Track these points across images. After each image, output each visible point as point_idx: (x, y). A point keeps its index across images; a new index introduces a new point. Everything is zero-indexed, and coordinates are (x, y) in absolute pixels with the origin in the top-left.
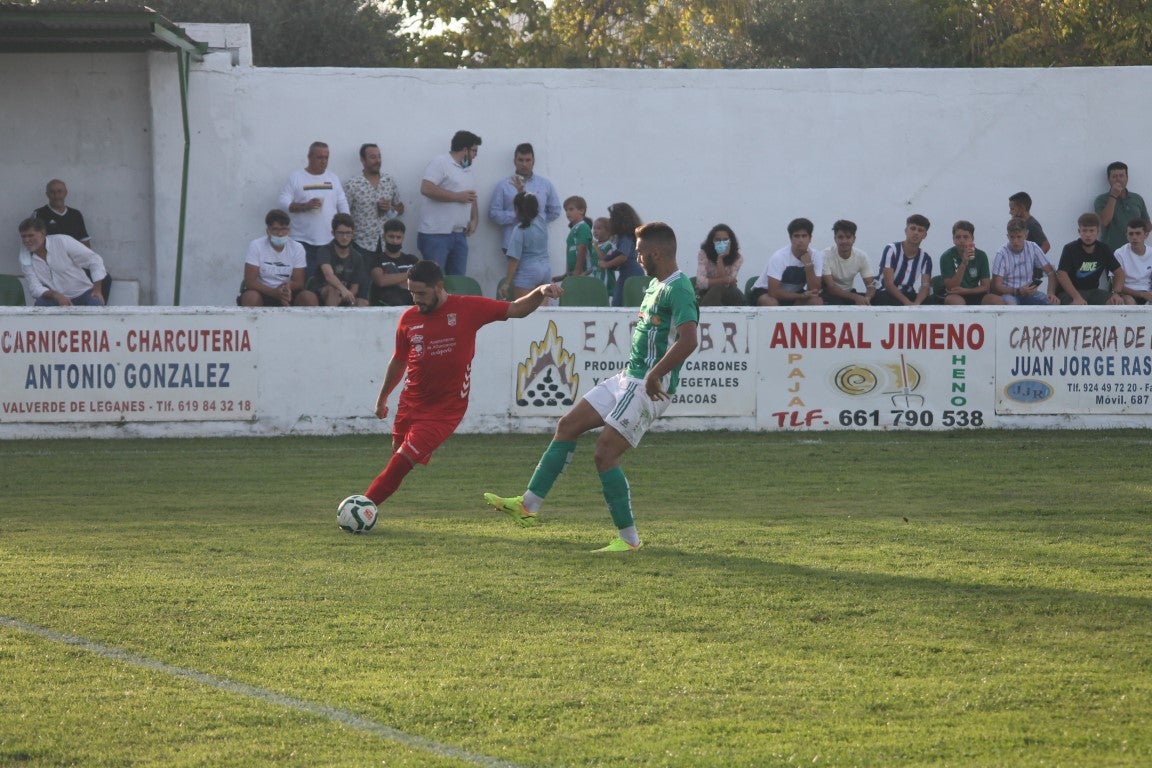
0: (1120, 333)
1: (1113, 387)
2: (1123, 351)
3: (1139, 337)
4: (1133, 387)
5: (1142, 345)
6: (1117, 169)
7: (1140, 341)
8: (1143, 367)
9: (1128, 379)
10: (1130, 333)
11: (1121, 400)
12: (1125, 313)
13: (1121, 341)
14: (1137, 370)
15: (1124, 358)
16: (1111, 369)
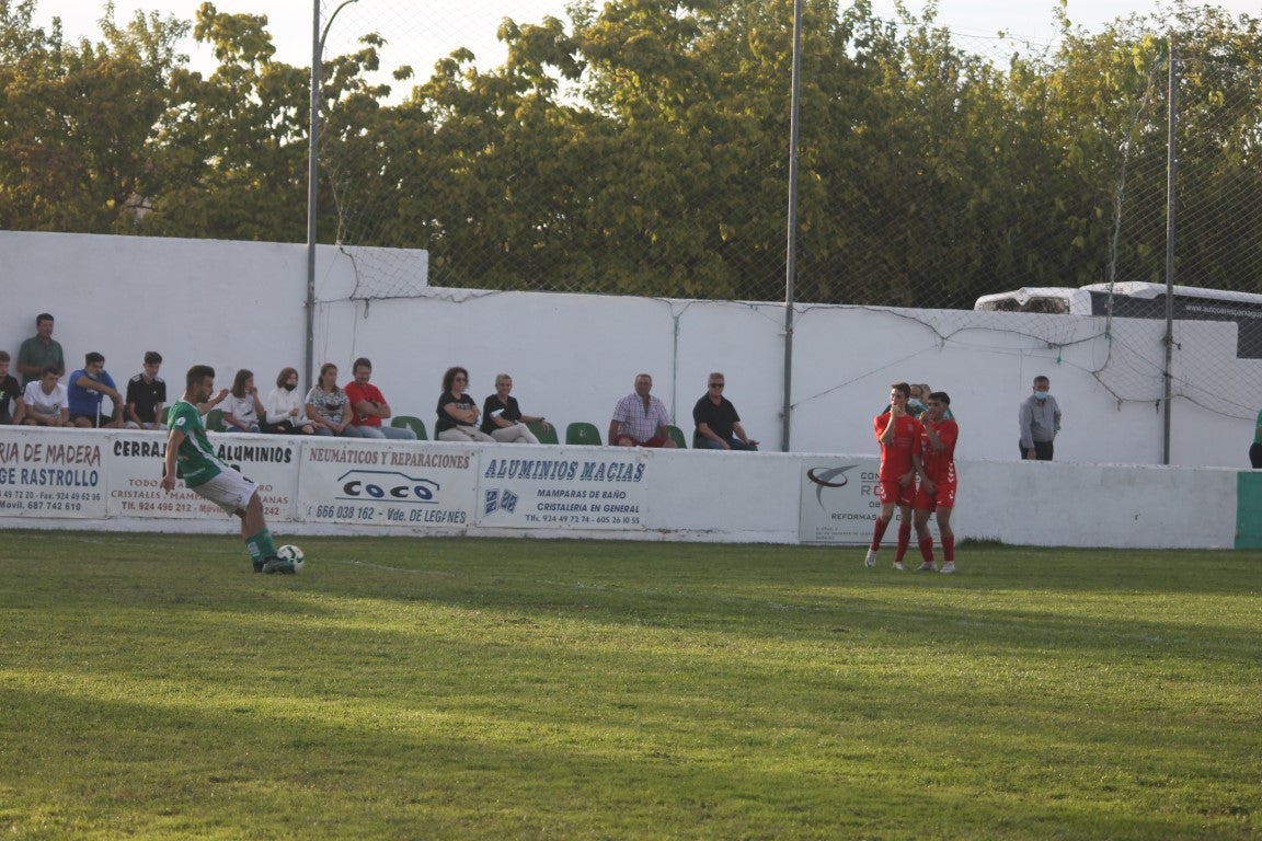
0: (21, 449)
1: (14, 495)
2: (22, 464)
3: (37, 452)
4: (30, 495)
5: (39, 459)
6: (45, 320)
7: (38, 456)
8: (39, 478)
9: (26, 488)
10: (29, 449)
11: (19, 505)
12: (25, 433)
13: (21, 456)
14: (34, 480)
15: (24, 470)
16: (13, 479)
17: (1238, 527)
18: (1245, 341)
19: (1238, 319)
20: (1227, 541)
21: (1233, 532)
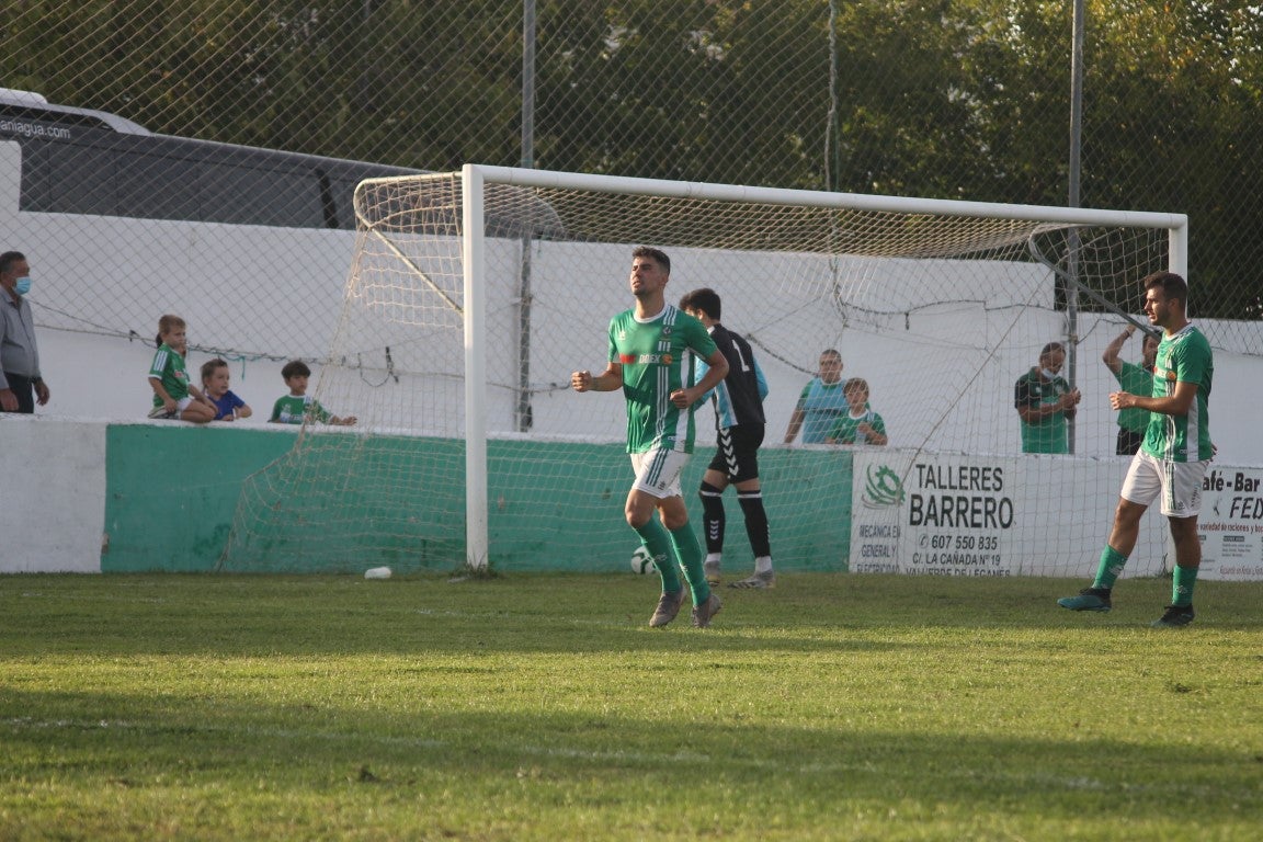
17: (108, 530)
18: (35, 163)
19: (21, 138)
20: (88, 560)
21: (99, 540)
